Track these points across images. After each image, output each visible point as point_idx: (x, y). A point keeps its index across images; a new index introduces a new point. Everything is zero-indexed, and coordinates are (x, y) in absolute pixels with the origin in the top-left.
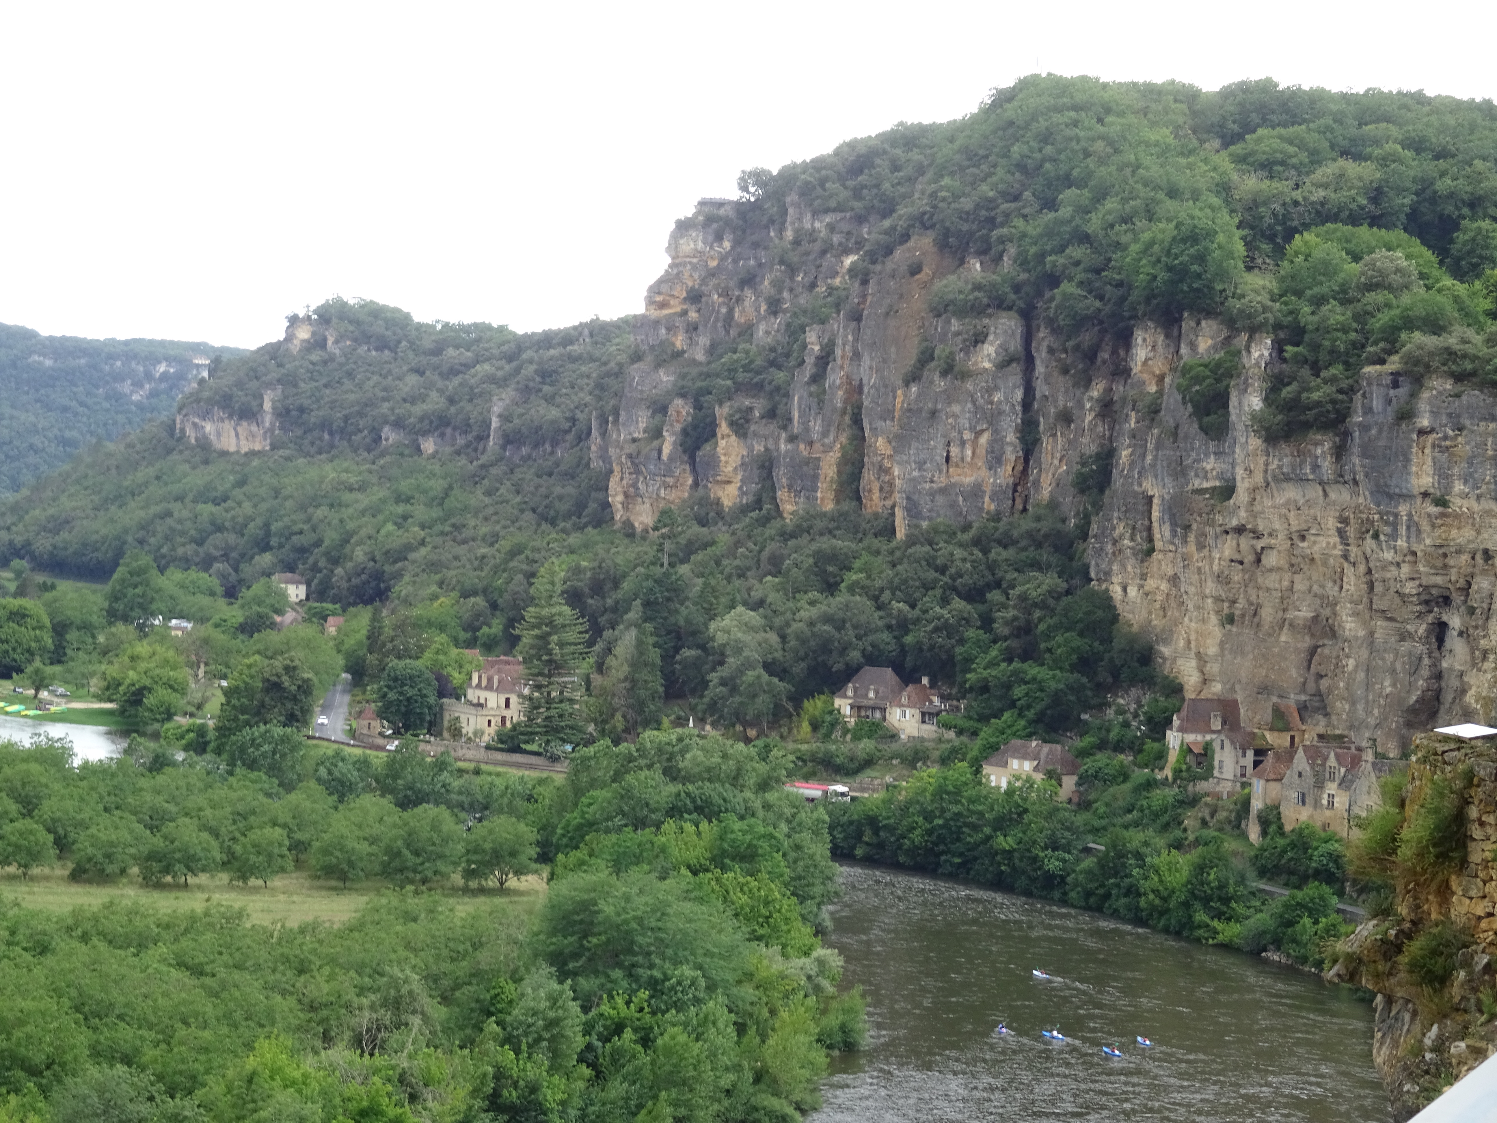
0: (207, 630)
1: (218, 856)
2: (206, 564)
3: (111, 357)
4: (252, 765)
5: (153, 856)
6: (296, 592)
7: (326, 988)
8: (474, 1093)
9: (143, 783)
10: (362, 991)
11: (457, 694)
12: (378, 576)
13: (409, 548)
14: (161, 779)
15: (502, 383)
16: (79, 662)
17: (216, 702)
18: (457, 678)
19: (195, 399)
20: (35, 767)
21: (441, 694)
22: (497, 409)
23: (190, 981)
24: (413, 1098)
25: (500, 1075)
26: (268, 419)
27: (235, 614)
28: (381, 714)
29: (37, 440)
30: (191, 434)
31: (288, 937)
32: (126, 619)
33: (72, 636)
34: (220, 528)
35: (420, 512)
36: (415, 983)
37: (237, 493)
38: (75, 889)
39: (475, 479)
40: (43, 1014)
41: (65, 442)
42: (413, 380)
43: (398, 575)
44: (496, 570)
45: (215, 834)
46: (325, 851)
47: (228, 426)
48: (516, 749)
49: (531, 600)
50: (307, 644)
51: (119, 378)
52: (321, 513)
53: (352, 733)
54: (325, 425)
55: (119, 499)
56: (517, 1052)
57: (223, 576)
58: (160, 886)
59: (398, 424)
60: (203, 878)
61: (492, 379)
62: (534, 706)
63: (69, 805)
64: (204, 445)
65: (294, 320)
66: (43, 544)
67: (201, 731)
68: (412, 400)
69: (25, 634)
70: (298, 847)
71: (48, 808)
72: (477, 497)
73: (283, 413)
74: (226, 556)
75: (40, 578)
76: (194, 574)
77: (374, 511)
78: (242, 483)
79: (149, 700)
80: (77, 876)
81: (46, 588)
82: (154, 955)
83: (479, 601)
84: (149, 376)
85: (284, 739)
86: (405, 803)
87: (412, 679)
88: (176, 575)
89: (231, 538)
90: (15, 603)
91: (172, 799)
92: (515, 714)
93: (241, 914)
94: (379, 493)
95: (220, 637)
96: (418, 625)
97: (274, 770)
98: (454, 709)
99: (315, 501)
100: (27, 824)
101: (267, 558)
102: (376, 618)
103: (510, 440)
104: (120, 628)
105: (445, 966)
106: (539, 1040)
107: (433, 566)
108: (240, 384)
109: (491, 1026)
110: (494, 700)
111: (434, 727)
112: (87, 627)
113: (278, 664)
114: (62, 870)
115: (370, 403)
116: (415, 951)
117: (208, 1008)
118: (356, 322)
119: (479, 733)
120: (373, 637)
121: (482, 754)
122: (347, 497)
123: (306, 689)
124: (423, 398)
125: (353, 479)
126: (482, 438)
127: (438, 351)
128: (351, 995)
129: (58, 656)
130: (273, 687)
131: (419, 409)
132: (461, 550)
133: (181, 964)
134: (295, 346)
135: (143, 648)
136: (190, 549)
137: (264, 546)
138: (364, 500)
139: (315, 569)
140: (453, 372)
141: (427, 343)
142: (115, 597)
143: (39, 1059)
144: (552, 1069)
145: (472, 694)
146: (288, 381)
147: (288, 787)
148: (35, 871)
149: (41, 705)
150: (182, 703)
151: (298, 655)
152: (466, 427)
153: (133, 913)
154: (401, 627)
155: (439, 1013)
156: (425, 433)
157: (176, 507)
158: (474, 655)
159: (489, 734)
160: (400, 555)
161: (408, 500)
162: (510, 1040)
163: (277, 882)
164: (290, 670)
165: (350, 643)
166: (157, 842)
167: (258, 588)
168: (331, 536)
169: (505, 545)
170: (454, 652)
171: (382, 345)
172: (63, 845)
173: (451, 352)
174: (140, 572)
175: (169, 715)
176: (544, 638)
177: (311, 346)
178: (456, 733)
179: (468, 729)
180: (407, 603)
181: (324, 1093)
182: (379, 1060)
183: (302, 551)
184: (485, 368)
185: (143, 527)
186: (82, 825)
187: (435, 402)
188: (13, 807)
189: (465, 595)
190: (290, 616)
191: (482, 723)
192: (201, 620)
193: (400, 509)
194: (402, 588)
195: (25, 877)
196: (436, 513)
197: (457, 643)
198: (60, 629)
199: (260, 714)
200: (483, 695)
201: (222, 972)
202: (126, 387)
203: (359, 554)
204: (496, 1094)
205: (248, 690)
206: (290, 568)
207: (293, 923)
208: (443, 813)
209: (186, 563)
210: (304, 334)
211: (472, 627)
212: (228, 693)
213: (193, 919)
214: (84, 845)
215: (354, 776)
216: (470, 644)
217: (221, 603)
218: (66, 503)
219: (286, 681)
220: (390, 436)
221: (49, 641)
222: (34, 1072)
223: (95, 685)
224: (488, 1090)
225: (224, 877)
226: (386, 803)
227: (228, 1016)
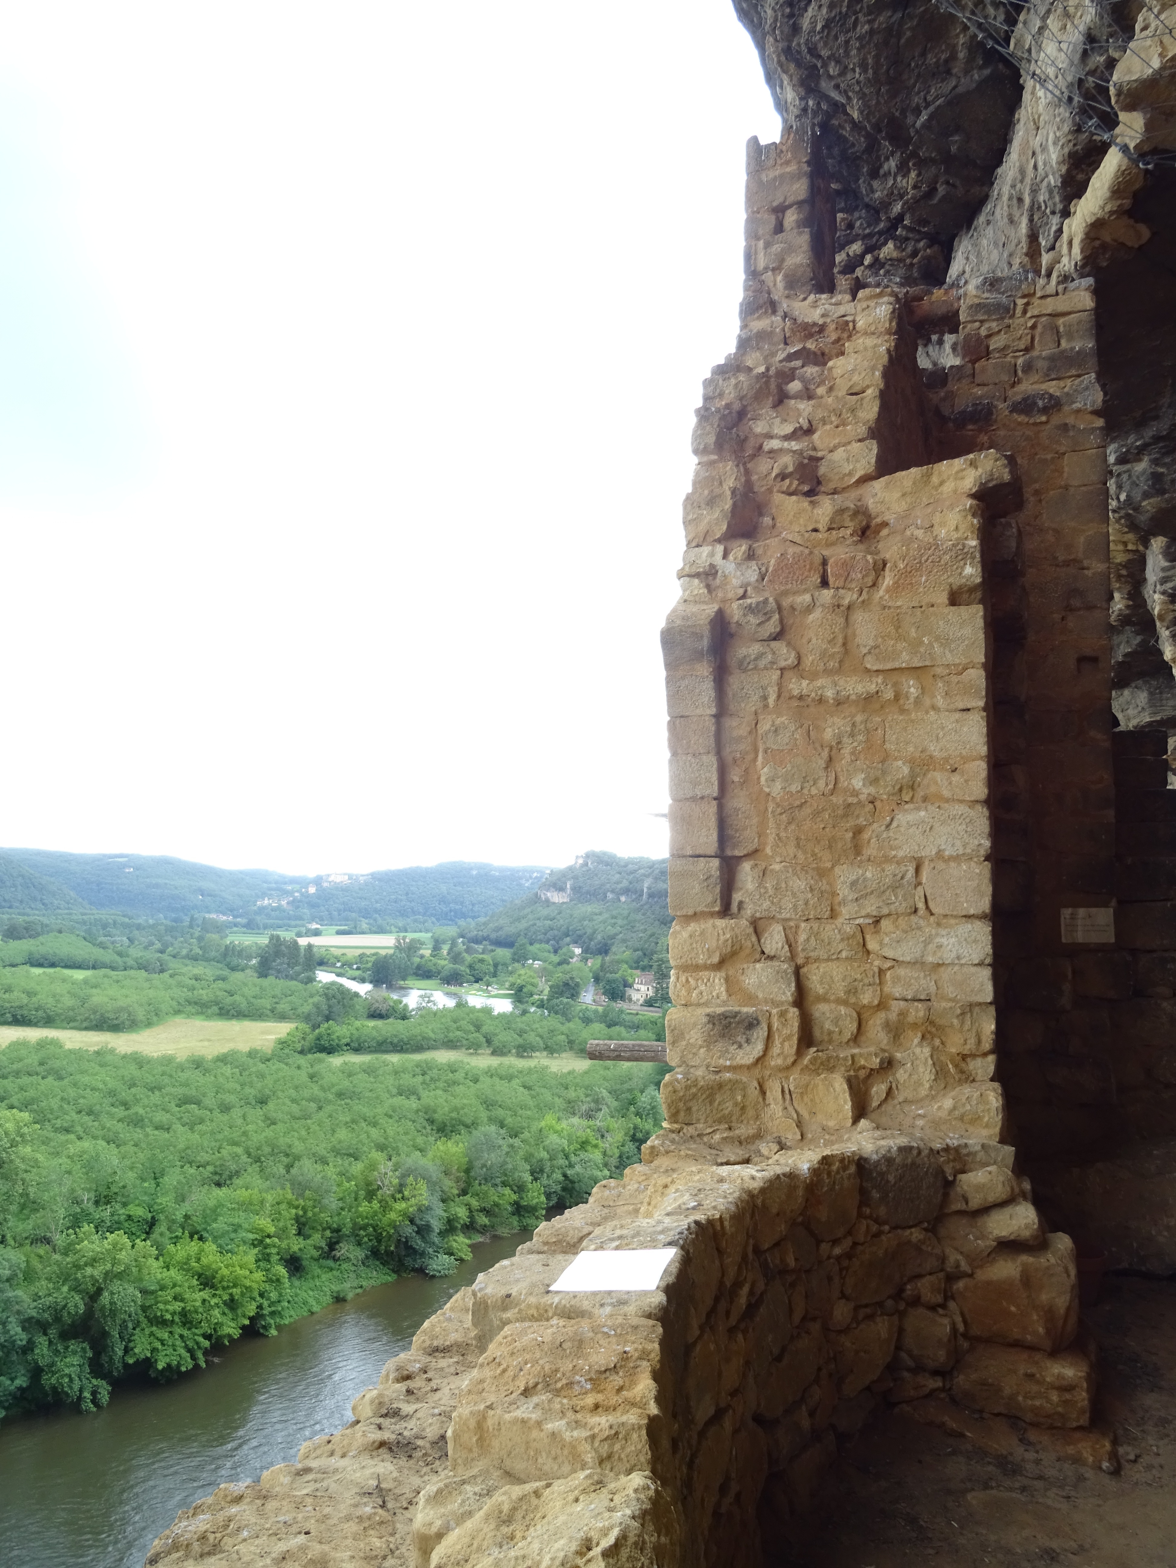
0: (546, 965)
1: (542, 1045)
2: (547, 942)
3: (518, 871)
4: (556, 1013)
5: (519, 1047)
6: (578, 951)
7: (574, 1094)
8: (626, 1134)
9: (518, 1020)
10: (587, 1096)
11: (631, 986)
12: (606, 945)
13: (617, 934)
14: (524, 1018)
15: (647, 876)
16: (502, 976)
17: (547, 990)
18: (630, 980)
19: (544, 885)
20: (481, 1014)
21: (625, 986)
22: (646, 885)
23: (526, 1092)
24: (603, 1136)
25: (635, 1128)
26: (568, 891)
27: (556, 959)
28: (604, 994)
29: (493, 900)
30: (543, 897)
31: (564, 1076)
32: (518, 961)
33: (500, 967)
34: (552, 929)
35: (620, 922)
36: (605, 1093)
37: (558, 917)
38: (493, 1058)
39: (638, 910)
40: (471, 1105)
41: (503, 901)
42: (618, 876)
43: (613, 944)
44: (645, 942)
45: (541, 1037)
46: (580, 1044)
47: (555, 894)
48: (651, 1006)
49: (655, 953)
50: (579, 969)
51: (521, 878)
52: (586, 923)
53: (594, 1001)
54: (588, 892)
55: (518, 920)
56: (641, 1118)
57: (553, 946)
58: (523, 1057)
59: (613, 891)
60: (538, 1054)
61: (644, 875)
62: (657, 990)
63: (492, 1028)
64: (547, 900)
65: (577, 857)
66: (493, 936)
67: (542, 1001)
68: (617, 883)
69: (484, 967)
70: (571, 1042)
71: (485, 1029)
72: (639, 916)
73: (573, 889)
74: (554, 939)
75: (490, 947)
76: (543, 945)
77: (604, 922)
78: (559, 913)
79: (525, 990)
80: (494, 1053)
81: (493, 951)
82: (516, 1081)
83: (640, 953)
84: (531, 877)
85: (567, 1003)
86: (609, 1026)
87: (614, 981)
88: (537, 946)
89: (556, 932)
90: (481, 956)
91: (528, 1025)
92: (651, 993)
93: (547, 1067)
94: (606, 915)
95: (550, 967)
96: (619, 962)
97: (564, 1014)
98: (629, 992)
99: (584, 919)
100: (477, 1035)
101: (568, 939)
102: (603, 960)
103: (651, 895)
104: (516, 965)
105: (618, 1087)
106: (648, 1114)
107: (624, 941)
108: (559, 879)
109: (632, 1109)
110: (643, 988)
111: (622, 997)
112: (505, 965)
113: (568, 976)
114: (489, 1051)
115: (603, 885)
116: (607, 1081)
117: (531, 1103)
118: (598, 857)
119: (638, 1000)
120: (602, 966)
121: (639, 1008)
122: (595, 917)
123: (577, 985)
124: (621, 882)
125: (597, 911)
126: (641, 895)
127: (626, 866)
128: (582, 1097)
129: (495, 975)
130: (566, 984)
131: (619, 886)
132: (634, 935)
133: (525, 1087)
134: (578, 866)
135: (522, 972)
136: (542, 937)
137: (568, 935)
138: (601, 918)
139: (584, 942)
140: (631, 873)
141: (622, 864)
142: (515, 954)
143: (469, 1121)
144: (655, 1125)
145: (636, 986)
146: (575, 878)
147: (569, 1020)
148: (480, 1051)
149: (489, 992)
150: (535, 990)
151: (575, 974)
152: (636, 892)
153: (510, 1067)
154: (612, 962)
155: (615, 1104)
156: (622, 894)
157: (537, 922)
158: (638, 972)
159: (641, 1001)
160: (613, 937)
161: (616, 918)
162: (637, 1114)
163: (564, 1055)
164: (572, 978)
165: (595, 968)
166: (520, 1041)
167: (564, 950)
168: (589, 931)
169: (649, 933)
170: (630, 971)
171: (607, 864)
172: (489, 1042)
173: (630, 866)
174: (524, 945)
175: (532, 995)
176: (659, 965)
177: (583, 865)
178: (630, 1000)
179: (634, 998)
180: (615, 954)
181: (569, 1135)
182: (591, 1123)
183: (580, 936)
184: (642, 871)
185: (527, 929)
186: (496, 1035)
187: (625, 883)
188: (472, 1029)
189: (635, 951)
190: (575, 959)
191: (639, 996)
192: (545, 961)
193: (613, 921)
194: (614, 949)
195: (476, 1054)
196: (625, 922)
197: (631, 968)
198: (496, 966)
199: (561, 994)
200: (639, 986)
201: (537, 1089)
202: (523, 881)
203: (599, 937)
204: (634, 1135)
205: (558, 986)
206: (576, 942)
207: (565, 1071)
208: (622, 1029)
209: (541, 942)
210: (581, 861)
211: (637, 962)
212: (551, 987)
213: (530, 1069)
214: (496, 1042)
215: (593, 1016)
216: (636, 968)
217: (552, 955)
218: (501, 922)
219: (570, 982)
220: (610, 896)
221: (492, 970)
222: (467, 1126)
223: (507, 985)
224: (631, 1133)
225: (545, 1053)
226: (603, 1026)
227: (538, 1105)
